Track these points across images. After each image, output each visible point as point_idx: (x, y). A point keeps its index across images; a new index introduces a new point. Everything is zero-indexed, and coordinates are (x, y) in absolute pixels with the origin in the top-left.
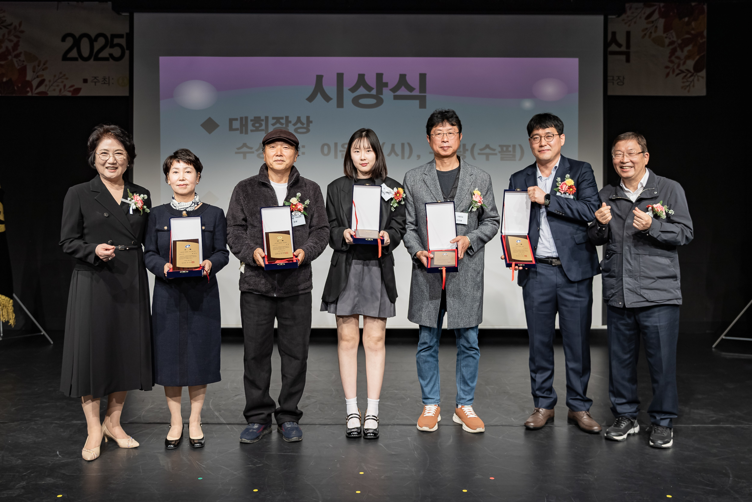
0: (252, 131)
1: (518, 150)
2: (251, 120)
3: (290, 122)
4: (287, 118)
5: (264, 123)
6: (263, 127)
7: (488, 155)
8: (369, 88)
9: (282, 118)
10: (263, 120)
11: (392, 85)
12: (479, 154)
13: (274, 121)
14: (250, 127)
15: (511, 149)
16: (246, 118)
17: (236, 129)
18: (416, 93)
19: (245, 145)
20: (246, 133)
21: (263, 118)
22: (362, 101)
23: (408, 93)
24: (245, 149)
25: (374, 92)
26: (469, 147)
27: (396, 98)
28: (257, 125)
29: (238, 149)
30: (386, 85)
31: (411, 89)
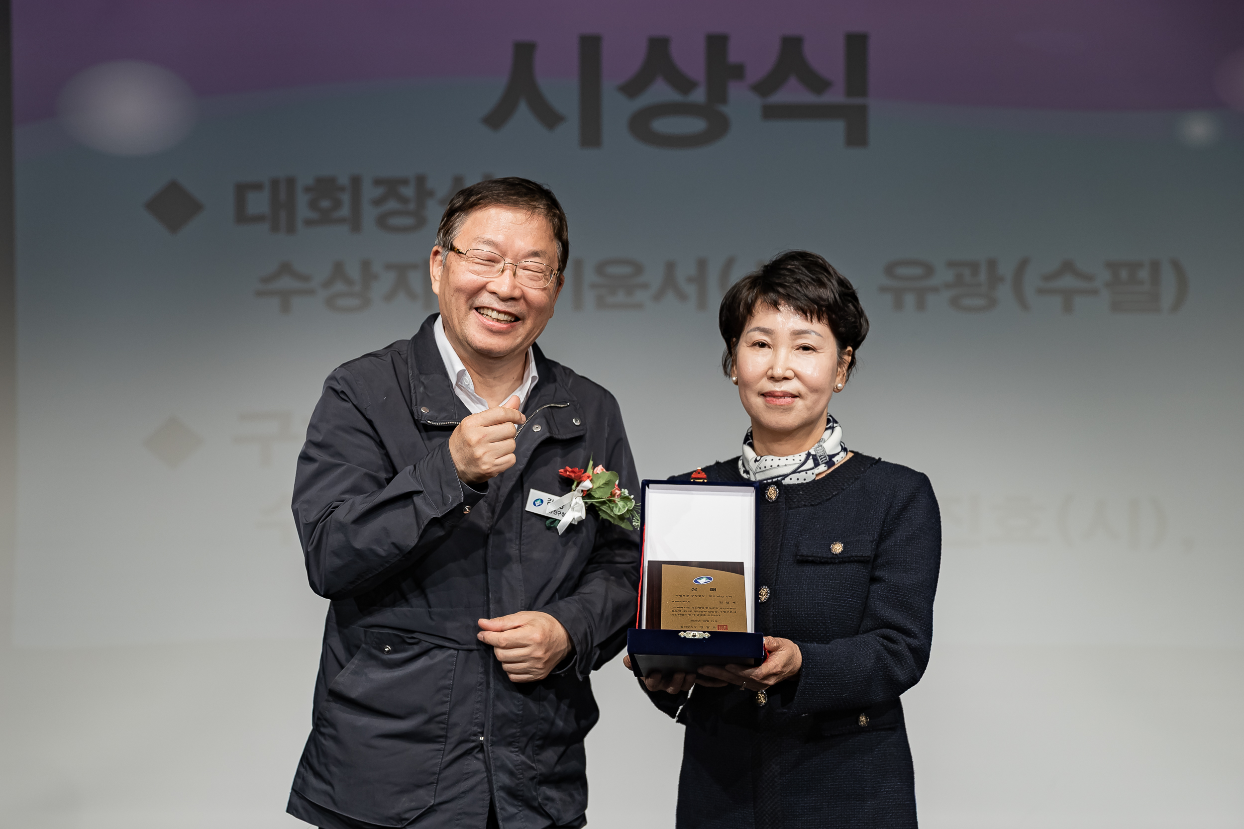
0: (309, 223)
1: (1168, 277)
2: (307, 189)
3: (431, 194)
4: (421, 180)
5: (346, 198)
6: (345, 211)
7: (1068, 296)
8: (684, 84)
9: (405, 182)
10: (342, 189)
11: (756, 72)
12: (1041, 291)
13: (379, 191)
14: (303, 211)
15: (1144, 274)
16: (291, 182)
17: (258, 219)
18: (836, 96)
19: (286, 269)
20: (291, 229)
21: (344, 180)
22: (663, 125)
23: (806, 97)
24: (286, 283)
25: (699, 96)
26: (1006, 269)
27: (771, 113)
28: (325, 204)
29: (266, 280)
30: (738, 72)
31: (818, 84)
